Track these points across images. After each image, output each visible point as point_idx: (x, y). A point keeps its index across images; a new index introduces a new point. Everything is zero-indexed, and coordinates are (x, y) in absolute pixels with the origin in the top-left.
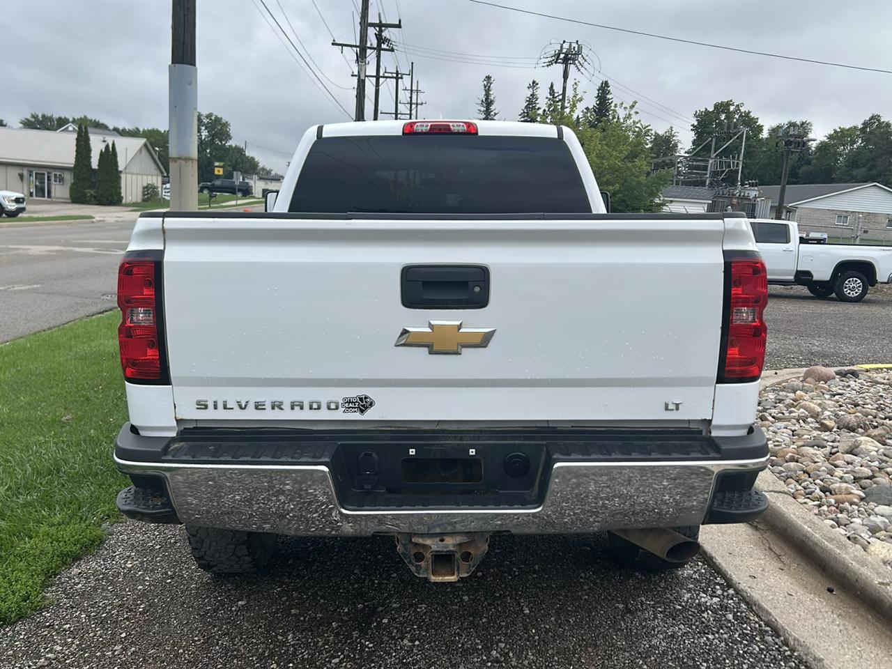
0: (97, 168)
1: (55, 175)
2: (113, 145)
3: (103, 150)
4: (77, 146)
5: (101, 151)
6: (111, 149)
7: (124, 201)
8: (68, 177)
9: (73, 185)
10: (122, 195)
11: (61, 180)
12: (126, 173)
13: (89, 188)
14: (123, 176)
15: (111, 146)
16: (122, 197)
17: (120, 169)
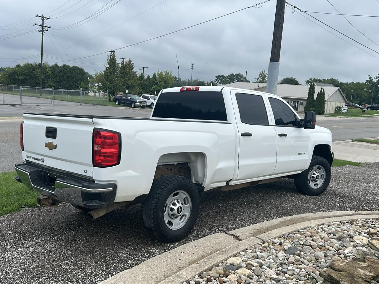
0: (316, 99)
1: (300, 102)
2: (324, 90)
3: (319, 92)
4: (309, 91)
5: (318, 92)
6: (322, 92)
7: (325, 113)
8: (305, 103)
9: (306, 106)
10: (325, 110)
11: (302, 104)
12: (328, 101)
13: (312, 107)
14: (326, 103)
15: (322, 90)
16: (325, 111)
17: (325, 100)
